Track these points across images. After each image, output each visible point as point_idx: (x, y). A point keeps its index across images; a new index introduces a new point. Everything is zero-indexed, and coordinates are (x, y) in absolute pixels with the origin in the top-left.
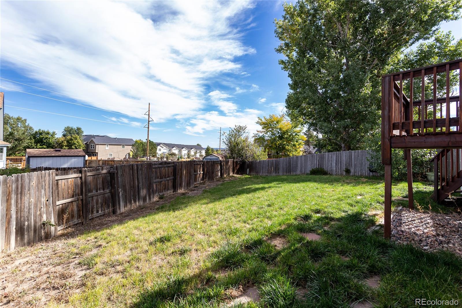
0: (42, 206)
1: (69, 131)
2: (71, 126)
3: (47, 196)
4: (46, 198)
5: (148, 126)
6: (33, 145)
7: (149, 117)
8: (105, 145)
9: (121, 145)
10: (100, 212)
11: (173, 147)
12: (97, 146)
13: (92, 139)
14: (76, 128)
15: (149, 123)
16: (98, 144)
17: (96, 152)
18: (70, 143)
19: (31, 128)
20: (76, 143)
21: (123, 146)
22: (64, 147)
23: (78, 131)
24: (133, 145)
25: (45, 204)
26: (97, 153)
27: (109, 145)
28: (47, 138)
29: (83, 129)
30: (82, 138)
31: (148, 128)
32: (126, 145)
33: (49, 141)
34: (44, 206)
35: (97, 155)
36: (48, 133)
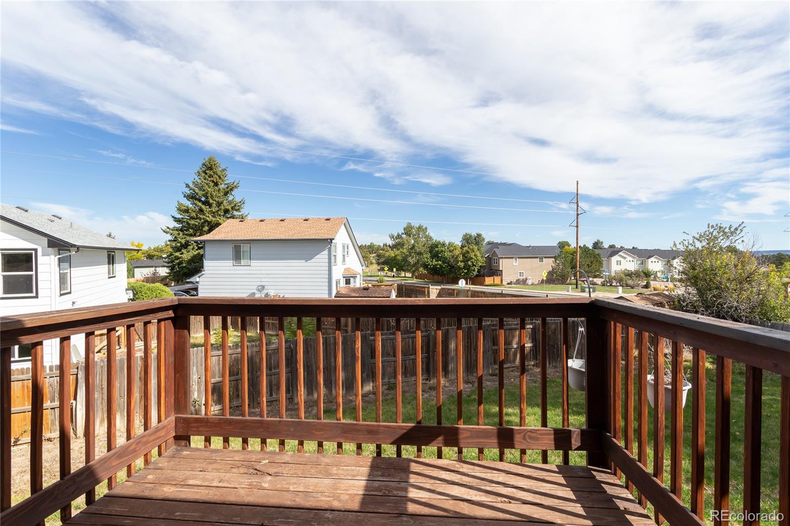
0: (193, 383)
1: (467, 239)
2: (469, 232)
3: (199, 374)
4: (198, 376)
5: (577, 222)
6: (429, 260)
7: (578, 206)
8: (512, 258)
9: (537, 257)
10: (274, 396)
11: (650, 257)
12: (501, 260)
13: (495, 249)
14: (476, 235)
15: (577, 218)
16: (502, 258)
17: (500, 269)
18: (466, 257)
19: (431, 238)
20: (473, 257)
21: (541, 259)
22: (460, 262)
23: (478, 240)
24: (555, 258)
25: (196, 381)
26: (502, 271)
27: (519, 258)
28: (442, 251)
29: (484, 236)
30: (483, 249)
31: (577, 227)
32: (545, 257)
33: (444, 255)
34: (195, 384)
35: (502, 275)
36: (444, 245)
